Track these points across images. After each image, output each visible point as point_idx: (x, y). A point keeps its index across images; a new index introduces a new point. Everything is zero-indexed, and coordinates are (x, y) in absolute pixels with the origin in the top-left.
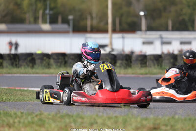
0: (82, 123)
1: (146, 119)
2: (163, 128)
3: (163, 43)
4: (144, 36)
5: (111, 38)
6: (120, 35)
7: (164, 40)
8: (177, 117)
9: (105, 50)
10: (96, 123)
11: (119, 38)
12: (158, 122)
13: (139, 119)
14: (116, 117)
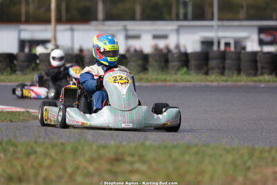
0: (15, 152)
1: (105, 147)
2: (129, 159)
3: (128, 37)
4: (101, 27)
5: (55, 31)
6: (67, 27)
7: (131, 33)
8: (148, 143)
9: (46, 48)
10: (35, 152)
11: (66, 30)
12: (121, 150)
13: (94, 147)
14: (62, 144)
